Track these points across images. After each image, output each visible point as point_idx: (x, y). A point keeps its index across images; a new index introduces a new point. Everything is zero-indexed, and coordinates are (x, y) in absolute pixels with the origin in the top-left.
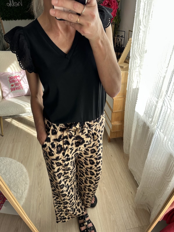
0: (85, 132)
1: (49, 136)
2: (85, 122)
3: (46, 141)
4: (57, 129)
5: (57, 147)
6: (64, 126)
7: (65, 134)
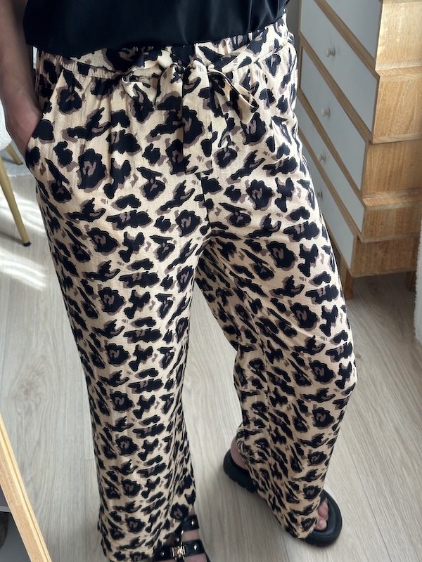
0: (198, 80)
1: (48, 116)
2: (197, 46)
3: (35, 135)
4: (80, 87)
5: (82, 159)
6: (110, 68)
7: (118, 103)
